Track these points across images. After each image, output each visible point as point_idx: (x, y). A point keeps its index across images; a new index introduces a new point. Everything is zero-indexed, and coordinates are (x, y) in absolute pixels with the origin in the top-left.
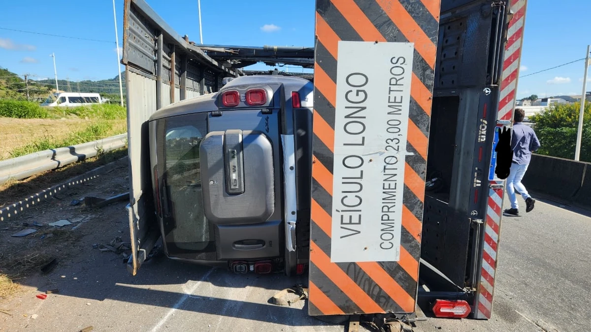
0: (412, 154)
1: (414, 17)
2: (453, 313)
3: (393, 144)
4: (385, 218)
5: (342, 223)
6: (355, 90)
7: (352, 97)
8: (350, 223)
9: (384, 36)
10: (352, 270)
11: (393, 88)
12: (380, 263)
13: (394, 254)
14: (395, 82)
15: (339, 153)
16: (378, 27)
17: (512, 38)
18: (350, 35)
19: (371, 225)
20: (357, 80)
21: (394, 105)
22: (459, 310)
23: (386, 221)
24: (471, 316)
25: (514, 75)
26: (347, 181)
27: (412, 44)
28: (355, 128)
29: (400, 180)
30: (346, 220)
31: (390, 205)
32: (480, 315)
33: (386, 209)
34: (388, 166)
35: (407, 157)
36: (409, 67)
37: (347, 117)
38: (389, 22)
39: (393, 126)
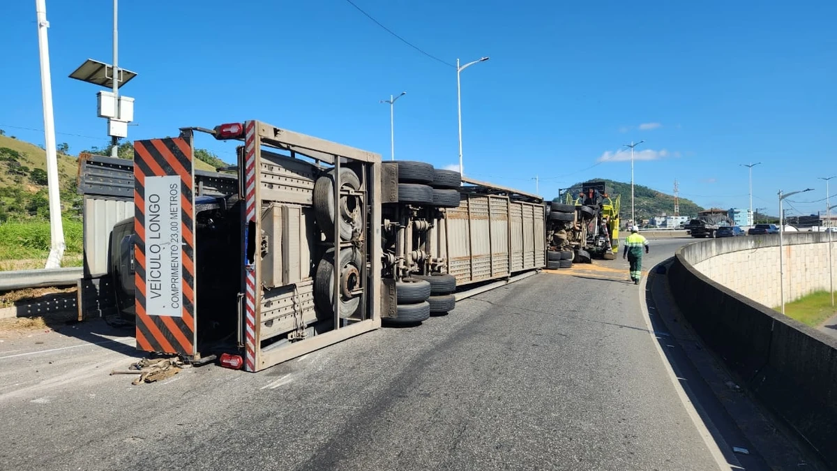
0: (185, 244)
1: (179, 161)
2: (230, 364)
3: (174, 237)
4: (173, 286)
5: (151, 289)
6: (153, 204)
7: (152, 209)
8: (156, 289)
9: (166, 172)
10: (156, 319)
11: (173, 203)
12: (172, 317)
13: (179, 312)
14: (173, 199)
15: (148, 243)
16: (163, 168)
17: (249, 168)
18: (150, 173)
19: (166, 291)
20: (154, 199)
21: (173, 213)
22: (234, 362)
23: (175, 289)
24: (243, 368)
25: (253, 192)
26: (153, 261)
27: (180, 176)
28: (155, 227)
29: (180, 261)
30: (153, 287)
31: (176, 278)
32: (248, 368)
33: (173, 280)
34: (174, 252)
35: (183, 246)
36: (179, 189)
37: (151, 221)
38: (168, 165)
39: (174, 227)
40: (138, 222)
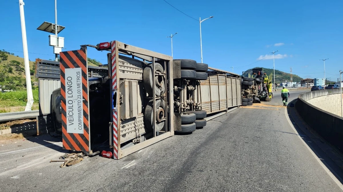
0: (84, 100)
1: (81, 61)
2: (106, 156)
3: (79, 97)
4: (79, 119)
5: (69, 121)
6: (69, 81)
7: (69, 83)
8: (71, 121)
9: (75, 66)
10: (72, 135)
11: (78, 80)
12: (79, 134)
13: (82, 132)
14: (78, 79)
15: (67, 99)
16: (73, 64)
17: (113, 63)
18: (67, 67)
19: (76, 122)
20: (69, 79)
21: (78, 85)
22: (108, 155)
23: (80, 120)
24: (112, 158)
25: (115, 74)
26: (70, 108)
27: (81, 68)
28: (70, 92)
29: (82, 108)
30: (70, 120)
31: (80, 116)
32: (115, 158)
33: (79, 117)
34: (79, 104)
35: (83, 101)
36: (81, 74)
37: (68, 89)
38: (75, 63)
39: (79, 92)
40: (62, 90)
